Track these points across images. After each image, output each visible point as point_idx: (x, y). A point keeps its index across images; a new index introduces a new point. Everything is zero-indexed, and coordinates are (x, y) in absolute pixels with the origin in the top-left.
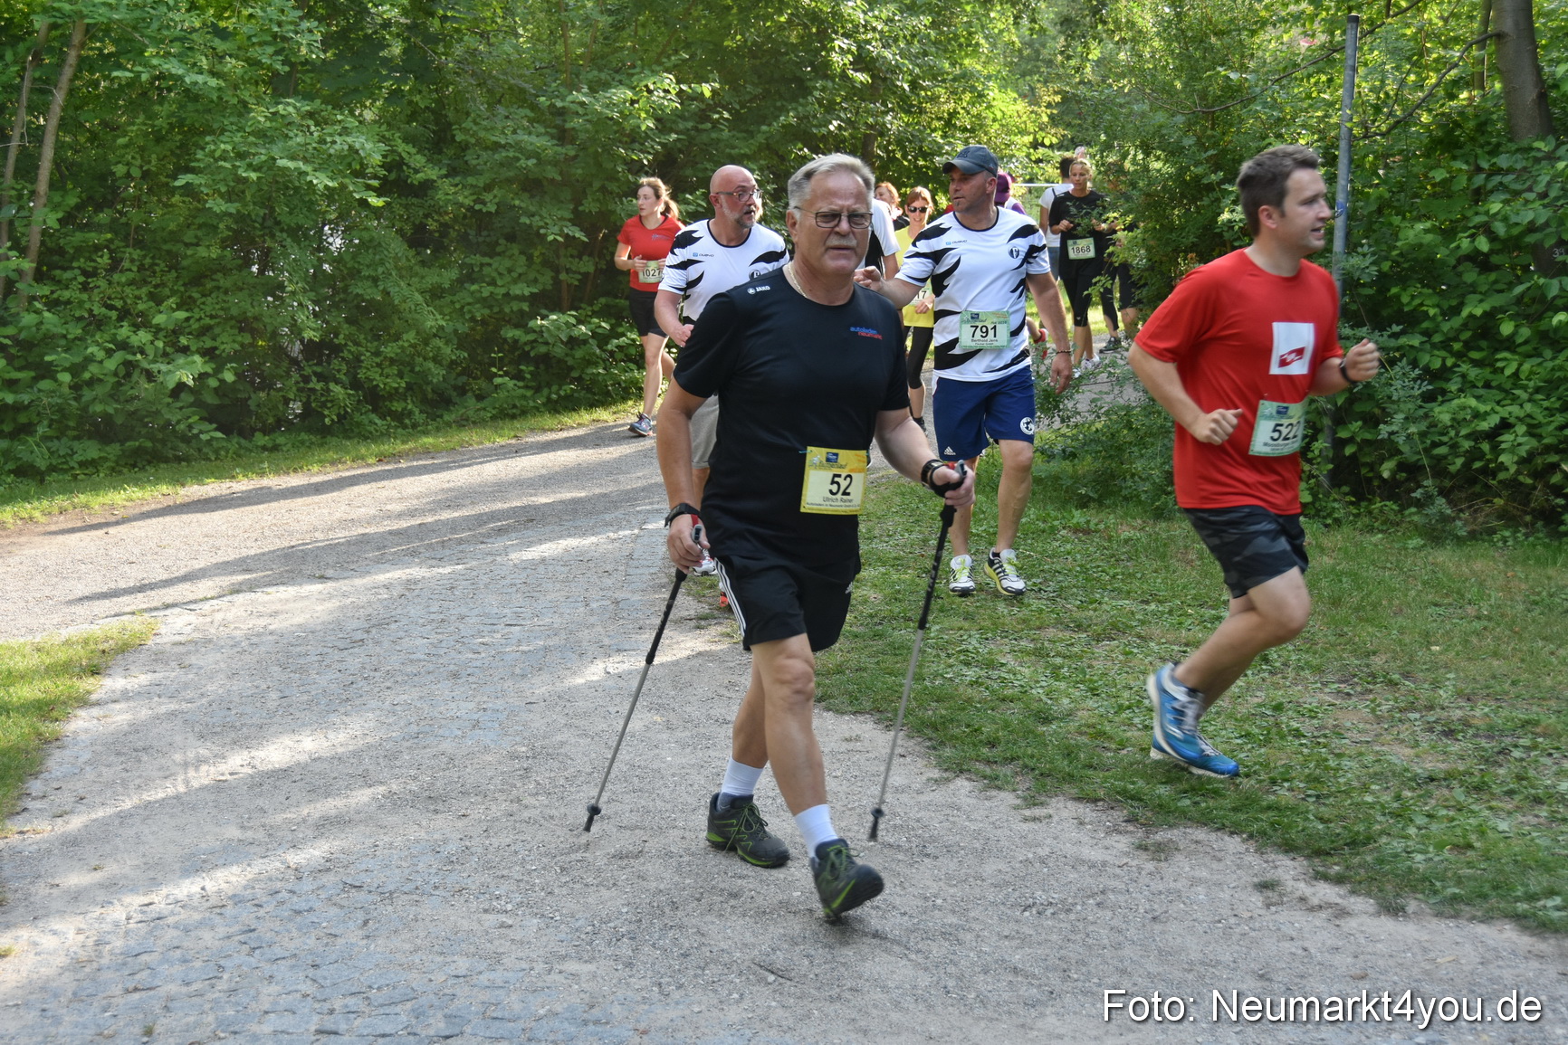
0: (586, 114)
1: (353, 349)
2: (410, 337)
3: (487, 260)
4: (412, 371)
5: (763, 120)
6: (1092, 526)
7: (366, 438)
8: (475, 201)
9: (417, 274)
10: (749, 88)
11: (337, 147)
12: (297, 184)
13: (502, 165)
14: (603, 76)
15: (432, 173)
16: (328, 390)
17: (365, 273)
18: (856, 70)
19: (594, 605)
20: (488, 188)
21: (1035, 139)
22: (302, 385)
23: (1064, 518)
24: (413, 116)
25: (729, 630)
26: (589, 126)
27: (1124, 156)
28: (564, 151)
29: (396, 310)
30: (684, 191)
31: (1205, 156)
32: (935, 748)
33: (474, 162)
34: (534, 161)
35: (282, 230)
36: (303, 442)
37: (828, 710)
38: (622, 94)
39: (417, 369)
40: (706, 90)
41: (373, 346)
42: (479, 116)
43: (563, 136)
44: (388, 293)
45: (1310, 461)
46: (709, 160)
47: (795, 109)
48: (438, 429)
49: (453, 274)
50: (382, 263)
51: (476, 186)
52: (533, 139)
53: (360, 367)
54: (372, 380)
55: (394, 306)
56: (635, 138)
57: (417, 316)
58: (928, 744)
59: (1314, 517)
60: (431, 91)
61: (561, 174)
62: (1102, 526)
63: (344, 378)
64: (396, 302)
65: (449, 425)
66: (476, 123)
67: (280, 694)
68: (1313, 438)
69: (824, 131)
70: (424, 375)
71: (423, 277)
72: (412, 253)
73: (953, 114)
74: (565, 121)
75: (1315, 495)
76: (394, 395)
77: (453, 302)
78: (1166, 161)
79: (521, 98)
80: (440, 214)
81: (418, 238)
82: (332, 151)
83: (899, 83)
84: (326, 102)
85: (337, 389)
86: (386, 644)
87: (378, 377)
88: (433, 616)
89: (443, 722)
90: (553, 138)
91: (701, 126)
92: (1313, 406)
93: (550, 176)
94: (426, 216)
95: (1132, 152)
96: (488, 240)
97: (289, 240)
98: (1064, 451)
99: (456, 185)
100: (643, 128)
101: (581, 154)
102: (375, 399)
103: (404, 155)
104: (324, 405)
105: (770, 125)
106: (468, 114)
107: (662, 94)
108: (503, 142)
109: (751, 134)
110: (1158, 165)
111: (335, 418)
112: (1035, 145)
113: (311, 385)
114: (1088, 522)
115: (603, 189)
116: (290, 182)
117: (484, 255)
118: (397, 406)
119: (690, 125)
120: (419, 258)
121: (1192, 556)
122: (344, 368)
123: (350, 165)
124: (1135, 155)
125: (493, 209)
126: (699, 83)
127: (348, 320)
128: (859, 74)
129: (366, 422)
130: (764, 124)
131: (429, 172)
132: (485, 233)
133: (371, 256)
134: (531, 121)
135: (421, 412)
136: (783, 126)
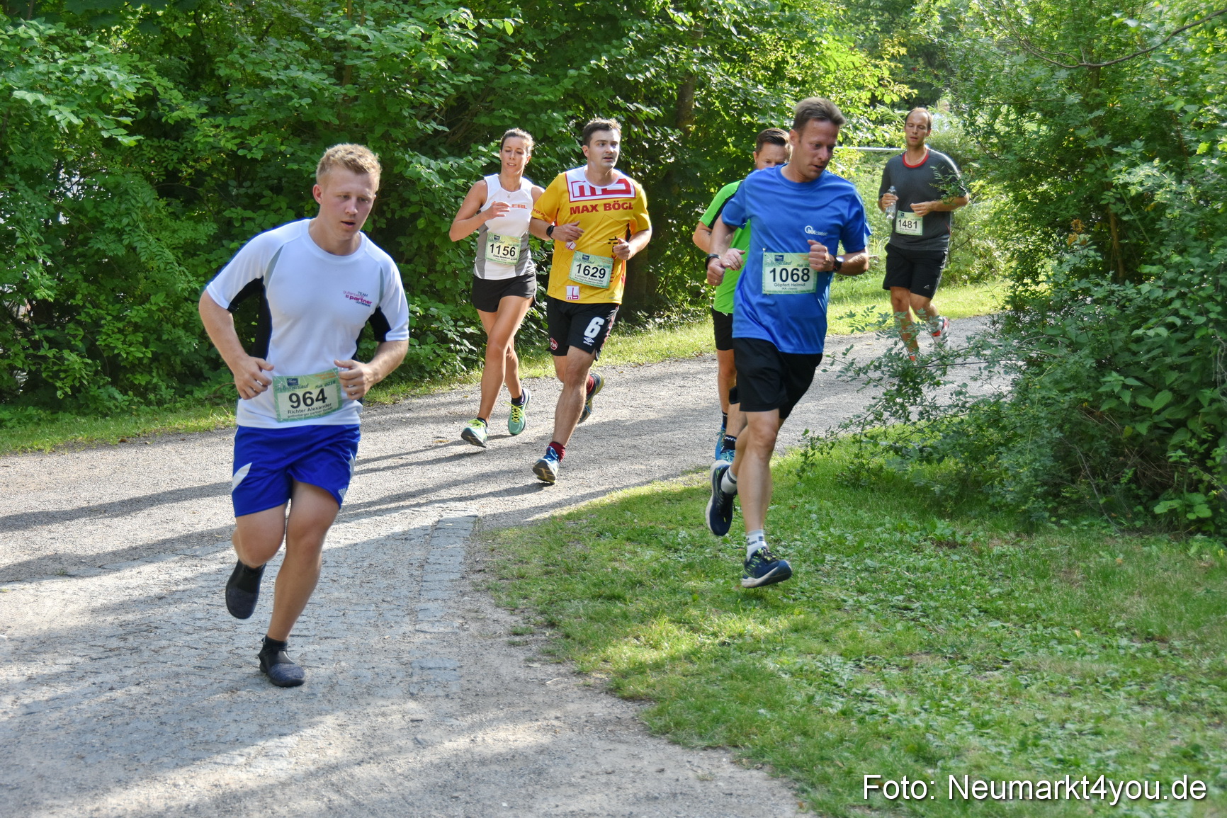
0: (369, 50)
1: (92, 312)
2: (158, 299)
3: (249, 214)
4: (159, 339)
5: (571, 62)
6: (959, 539)
7: (104, 416)
8: (242, 145)
9: (166, 228)
10: (555, 24)
11: (85, 77)
12: (35, 118)
13: (270, 105)
14: (390, 6)
15: (190, 111)
16: (62, 359)
17: (109, 225)
18: (677, 9)
19: (388, 615)
20: (253, 131)
21: (873, 95)
22: (31, 351)
23: (925, 529)
24: (166, 47)
25: (550, 648)
26: (373, 64)
27: (995, 115)
28: (343, 91)
29: (142, 267)
30: (476, 142)
31: (1091, 116)
32: (804, 791)
33: (239, 101)
34: (310, 101)
35: (13, 172)
36: (30, 418)
37: (674, 743)
38: (413, 29)
39: (165, 337)
40: (509, 25)
41: (114, 309)
42: (245, 47)
43: (341, 74)
44: (134, 249)
45: (1209, 470)
46: (508, 108)
47: (608, 52)
48: (188, 407)
49: (211, 228)
50: (128, 213)
51: (239, 128)
52: (308, 76)
53: (100, 333)
54: (115, 347)
55: (140, 264)
56: (423, 78)
57: (165, 276)
58: (797, 786)
59: (1210, 536)
60: (188, 20)
61: (338, 116)
62: (970, 539)
63: (80, 344)
64: (143, 259)
65: (201, 402)
66: (243, 56)
67: (24, 710)
68: (1214, 444)
69: (640, 78)
70: (173, 344)
71: (174, 231)
72: (162, 203)
73: (781, 64)
74: (344, 57)
75: (1215, 509)
76: (137, 366)
77: (209, 262)
78: (1040, 123)
79: (293, 28)
80: (196, 161)
81: (168, 187)
82: (79, 82)
83: (726, 26)
84: (70, 25)
85: (72, 357)
86: (146, 655)
87: (120, 346)
88: (199, 623)
89: (222, 747)
90: (330, 76)
91: (502, 68)
92: (1215, 406)
93: (325, 119)
94: (183, 160)
95: (1004, 109)
96: (250, 191)
97: (22, 183)
98: (921, 450)
99: (217, 127)
100: (434, 68)
101: (362, 95)
102: (114, 370)
103: (159, 89)
104: (56, 375)
105: (578, 68)
106: (231, 47)
107: (458, 29)
108: (274, 78)
109: (556, 79)
110: (1031, 127)
111: (68, 390)
112: (874, 101)
113: (42, 352)
114: (954, 533)
115: (386, 137)
116: (29, 116)
117: (245, 208)
118: (141, 379)
119: (487, 65)
120: (171, 210)
121: (1077, 576)
122: (81, 332)
123: (99, 98)
124: (1008, 114)
125: (258, 155)
126: (503, 18)
127: (86, 279)
128: (681, 14)
129: (105, 396)
130: (571, 68)
131: (188, 110)
132: (247, 184)
133: (116, 206)
134: (306, 56)
135: (168, 387)
136: (592, 70)
